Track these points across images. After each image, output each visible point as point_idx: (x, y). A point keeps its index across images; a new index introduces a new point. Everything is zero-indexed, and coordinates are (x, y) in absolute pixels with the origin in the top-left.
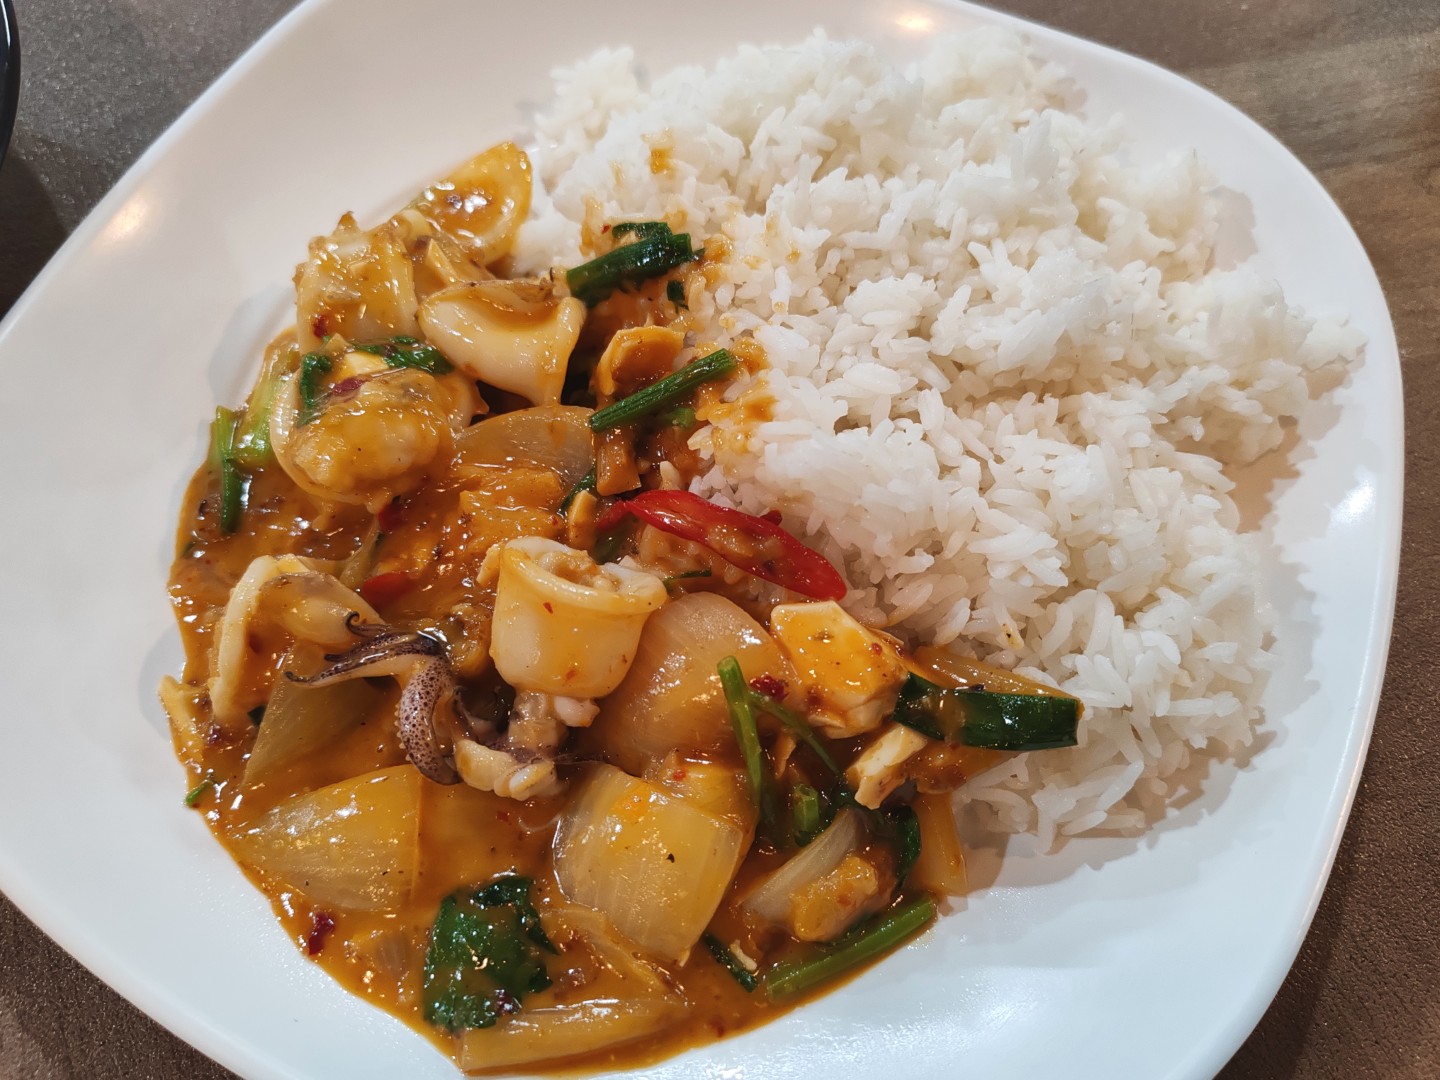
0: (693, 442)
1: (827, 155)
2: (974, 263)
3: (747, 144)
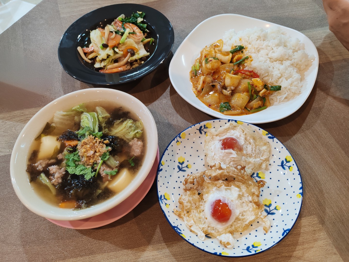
0: (245, 64)
1: (257, 39)
2: (273, 49)
3: (249, 38)
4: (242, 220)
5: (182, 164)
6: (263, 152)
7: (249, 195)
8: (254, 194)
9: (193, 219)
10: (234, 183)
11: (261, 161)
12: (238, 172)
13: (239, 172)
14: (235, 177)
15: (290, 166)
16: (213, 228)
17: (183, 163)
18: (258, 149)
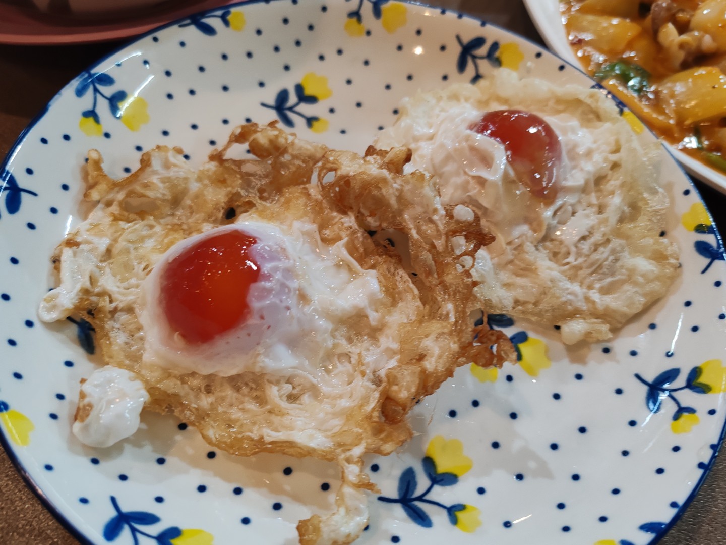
4: (270, 412)
5: (305, 98)
6: (623, 277)
7: (401, 352)
8: (421, 357)
9: (115, 240)
10: (392, 270)
11: (584, 307)
12: (441, 227)
13: (447, 235)
14: (412, 237)
15: (691, 411)
16: (140, 328)
17: (312, 100)
18: (613, 252)
